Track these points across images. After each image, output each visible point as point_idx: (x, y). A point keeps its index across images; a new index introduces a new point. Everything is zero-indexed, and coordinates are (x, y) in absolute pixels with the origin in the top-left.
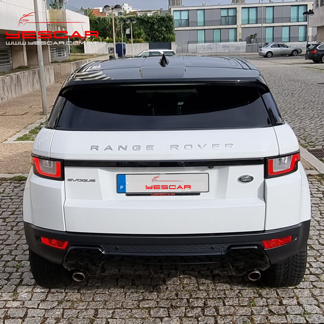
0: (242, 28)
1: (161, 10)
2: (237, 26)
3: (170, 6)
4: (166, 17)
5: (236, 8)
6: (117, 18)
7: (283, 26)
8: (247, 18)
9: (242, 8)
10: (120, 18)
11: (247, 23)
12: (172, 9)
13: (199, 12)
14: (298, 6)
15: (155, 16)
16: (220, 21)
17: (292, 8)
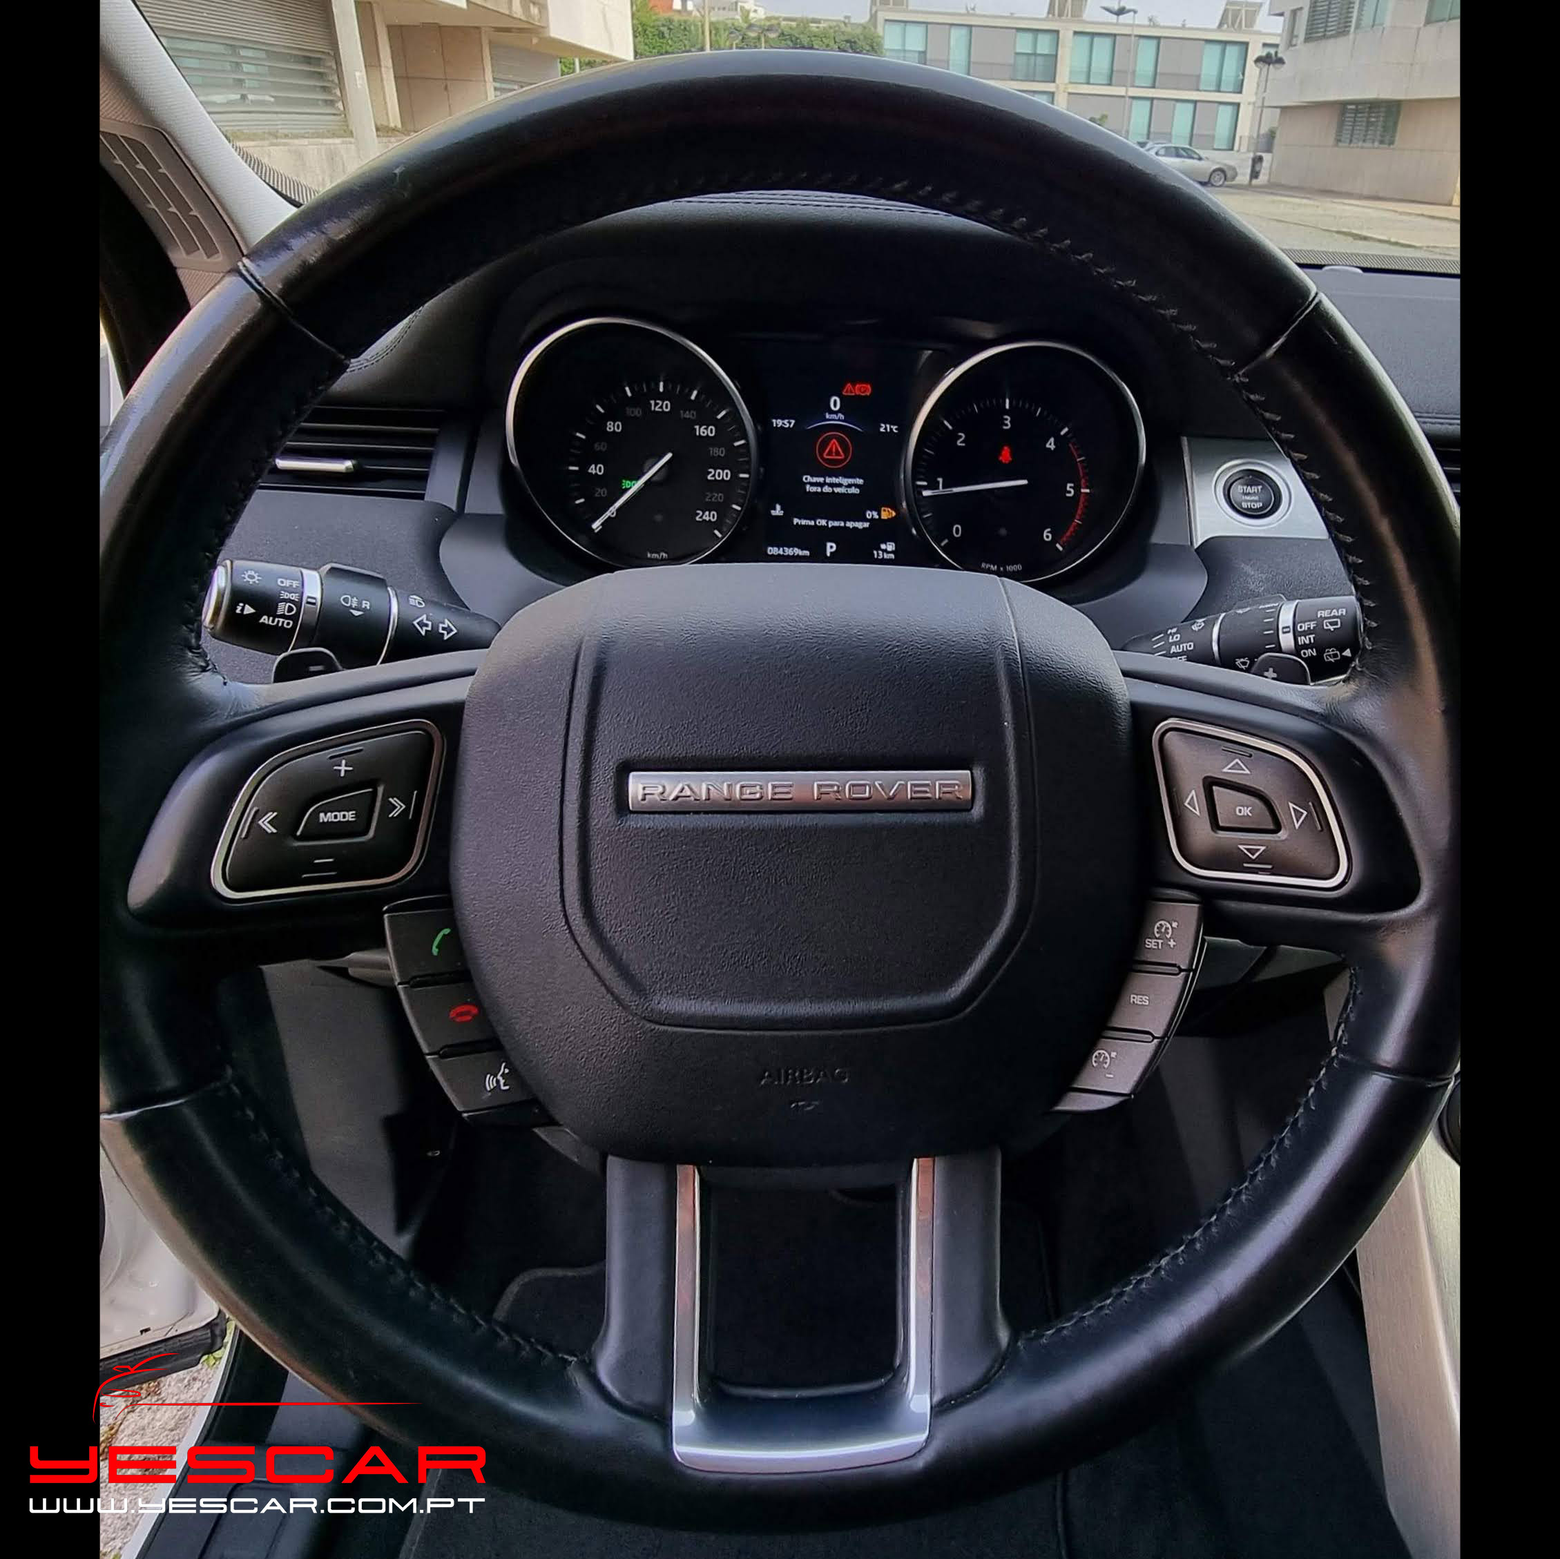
0: (1070, 94)
1: (847, 21)
2: (1057, 87)
3: (875, 5)
4: (861, 37)
5: (1057, 32)
6: (721, 27)
7: (1177, 100)
8: (1085, 65)
9: (1076, 33)
10: (730, 25)
11: (1083, 79)
12: (882, 16)
13: (955, 33)
14: (1225, 43)
15: (832, 31)
16: (1010, 65)
17: (1208, 47)
